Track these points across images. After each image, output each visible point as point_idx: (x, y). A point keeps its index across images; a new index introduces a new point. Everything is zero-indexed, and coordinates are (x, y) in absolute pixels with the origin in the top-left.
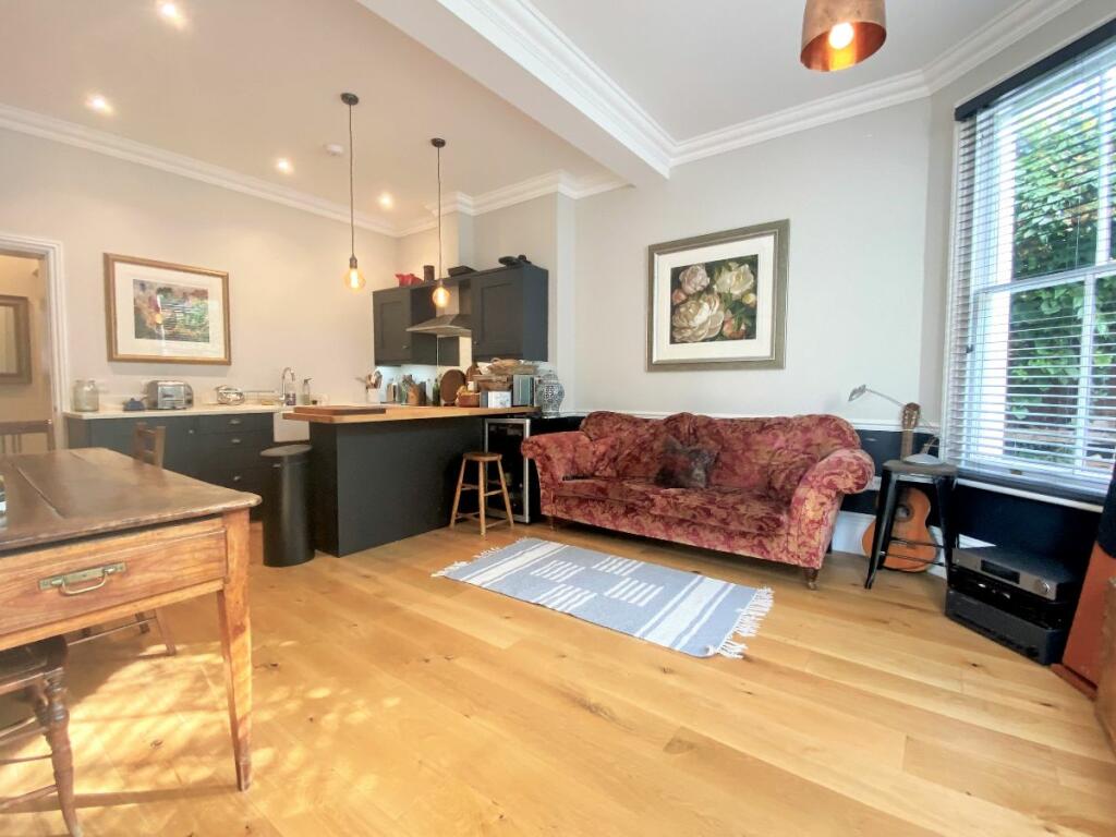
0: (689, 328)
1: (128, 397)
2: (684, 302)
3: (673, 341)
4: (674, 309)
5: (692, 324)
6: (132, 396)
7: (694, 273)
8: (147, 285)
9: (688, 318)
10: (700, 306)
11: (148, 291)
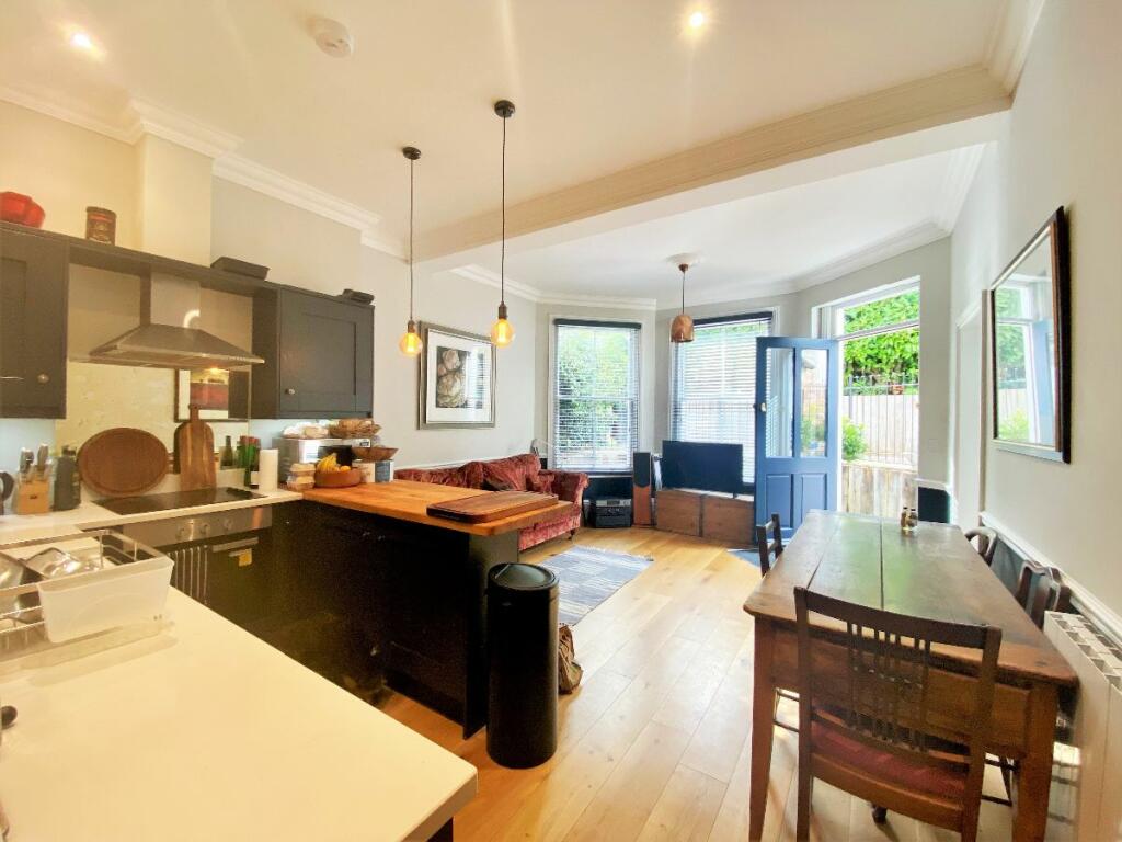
0: (449, 396)
2: (445, 375)
3: (438, 405)
4: (439, 378)
5: (450, 393)
7: (452, 354)
9: (449, 388)
10: (455, 380)
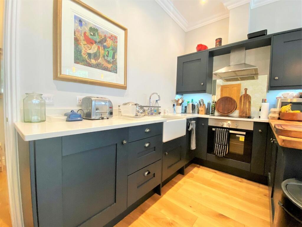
1: (68, 109)
6: (72, 109)
8: (83, 23)
11: (83, 27)
